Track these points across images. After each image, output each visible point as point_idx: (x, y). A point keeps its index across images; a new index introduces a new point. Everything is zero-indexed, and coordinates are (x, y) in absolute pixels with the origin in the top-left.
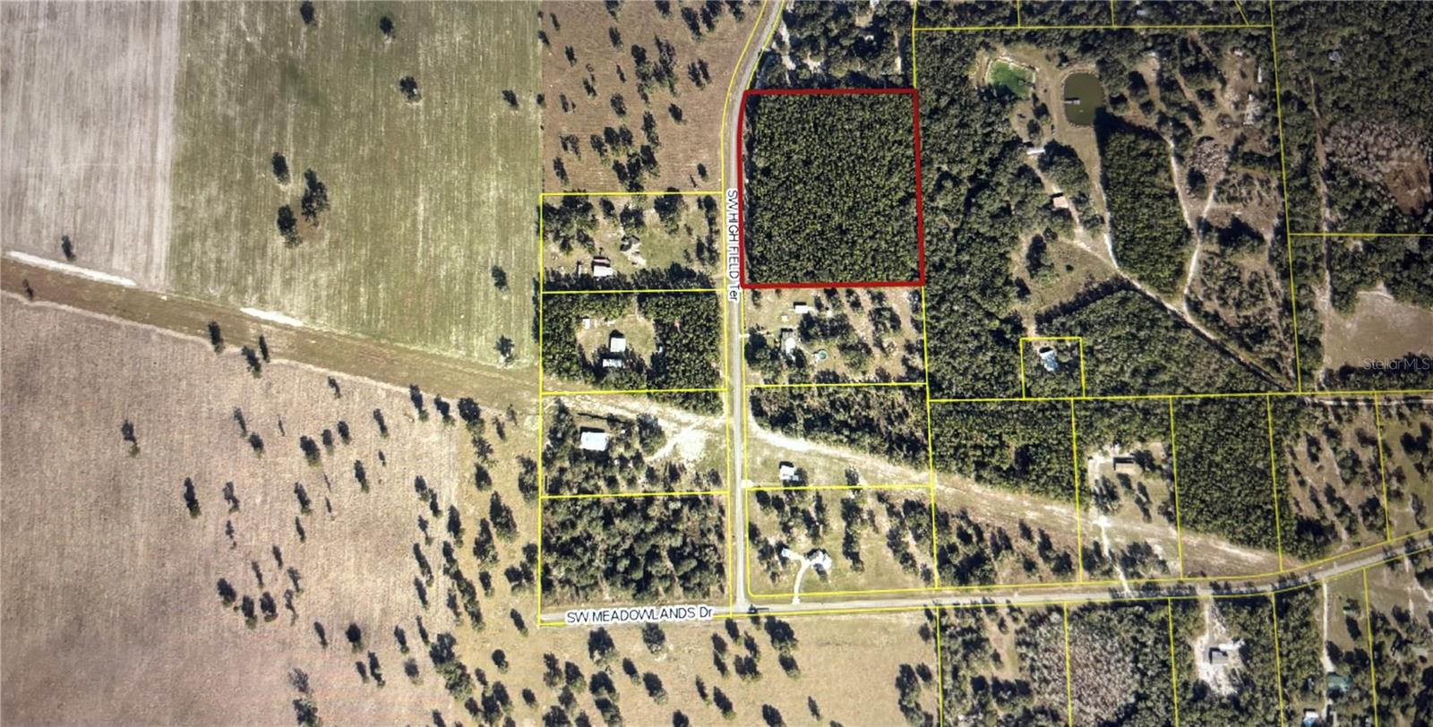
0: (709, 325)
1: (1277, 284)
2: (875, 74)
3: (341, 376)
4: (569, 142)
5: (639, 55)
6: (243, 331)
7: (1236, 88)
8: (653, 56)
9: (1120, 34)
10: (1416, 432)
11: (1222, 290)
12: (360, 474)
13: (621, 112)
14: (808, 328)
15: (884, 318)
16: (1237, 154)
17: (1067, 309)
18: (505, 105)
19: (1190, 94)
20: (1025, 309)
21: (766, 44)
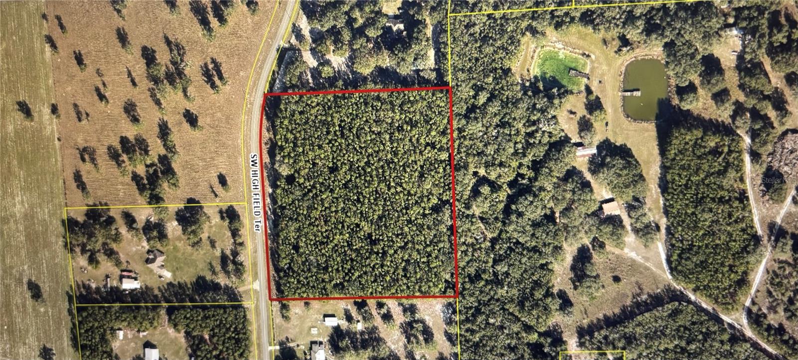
2: (405, 70)
4: (86, 153)
5: (149, 56)
8: (163, 57)
13: (135, 120)
14: (339, 340)
17: (610, 322)
18: (19, 116)
20: (567, 322)
21: (284, 38)
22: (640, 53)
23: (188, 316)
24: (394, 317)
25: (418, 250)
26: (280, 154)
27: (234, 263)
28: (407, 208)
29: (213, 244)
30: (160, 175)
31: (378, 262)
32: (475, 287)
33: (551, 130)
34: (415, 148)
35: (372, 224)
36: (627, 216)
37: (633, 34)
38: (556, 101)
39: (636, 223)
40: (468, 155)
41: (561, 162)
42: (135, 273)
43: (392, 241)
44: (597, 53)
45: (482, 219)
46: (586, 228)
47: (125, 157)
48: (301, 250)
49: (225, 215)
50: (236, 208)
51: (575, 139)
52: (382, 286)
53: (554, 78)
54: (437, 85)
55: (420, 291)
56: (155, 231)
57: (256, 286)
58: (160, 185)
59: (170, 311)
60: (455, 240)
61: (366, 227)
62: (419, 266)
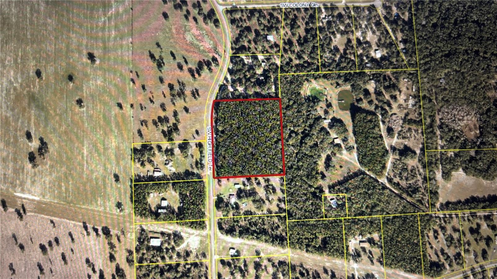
0: (200, 194)
1: (421, 171)
2: (264, 93)
3: (55, 219)
4: (144, 122)
5: (171, 87)
6: (16, 202)
7: (405, 94)
8: (177, 87)
9: (360, 74)
10: (474, 226)
11: (401, 173)
12: (64, 257)
13: (164, 110)
14: (240, 194)
15: (269, 188)
16: (406, 120)
17: (340, 183)
18: (117, 108)
19: (387, 97)
20: (324, 184)
21: (221, 81)
22: (344, 87)
23: (181, 186)
24: (262, 184)
25: (270, 158)
26: (219, 122)
27: (201, 164)
28: (266, 142)
29: (192, 156)
30: (173, 130)
31: (255, 162)
32: (291, 171)
33: (315, 114)
34: (268, 120)
35: (253, 148)
36: (343, 144)
37: (341, 81)
38: (316, 104)
39: (346, 146)
40: (287, 122)
41: (318, 125)
42: (160, 169)
43: (260, 154)
44: (329, 88)
45: (292, 145)
46: (329, 148)
47: (159, 124)
48: (226, 158)
49: (198, 145)
50: (202, 143)
51: (323, 117)
52: (256, 172)
53: (315, 96)
54: (275, 98)
55: (271, 173)
56: (170, 152)
57: (209, 173)
58: (173, 134)
59: (174, 184)
60: (283, 153)
61: (251, 149)
62: (270, 164)
